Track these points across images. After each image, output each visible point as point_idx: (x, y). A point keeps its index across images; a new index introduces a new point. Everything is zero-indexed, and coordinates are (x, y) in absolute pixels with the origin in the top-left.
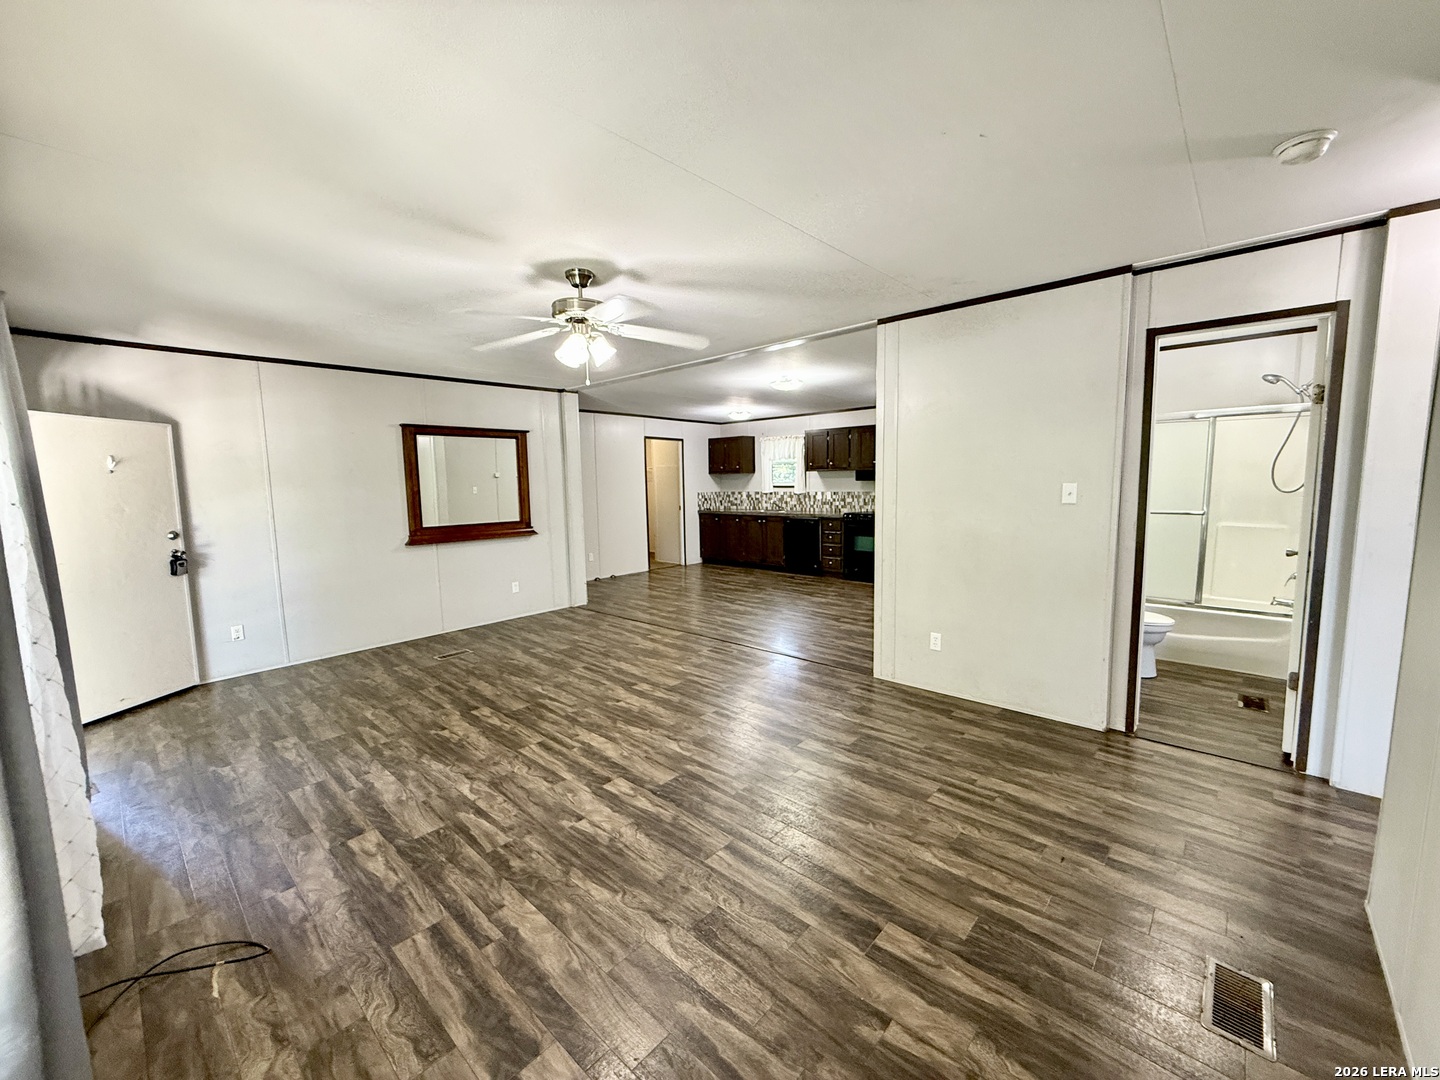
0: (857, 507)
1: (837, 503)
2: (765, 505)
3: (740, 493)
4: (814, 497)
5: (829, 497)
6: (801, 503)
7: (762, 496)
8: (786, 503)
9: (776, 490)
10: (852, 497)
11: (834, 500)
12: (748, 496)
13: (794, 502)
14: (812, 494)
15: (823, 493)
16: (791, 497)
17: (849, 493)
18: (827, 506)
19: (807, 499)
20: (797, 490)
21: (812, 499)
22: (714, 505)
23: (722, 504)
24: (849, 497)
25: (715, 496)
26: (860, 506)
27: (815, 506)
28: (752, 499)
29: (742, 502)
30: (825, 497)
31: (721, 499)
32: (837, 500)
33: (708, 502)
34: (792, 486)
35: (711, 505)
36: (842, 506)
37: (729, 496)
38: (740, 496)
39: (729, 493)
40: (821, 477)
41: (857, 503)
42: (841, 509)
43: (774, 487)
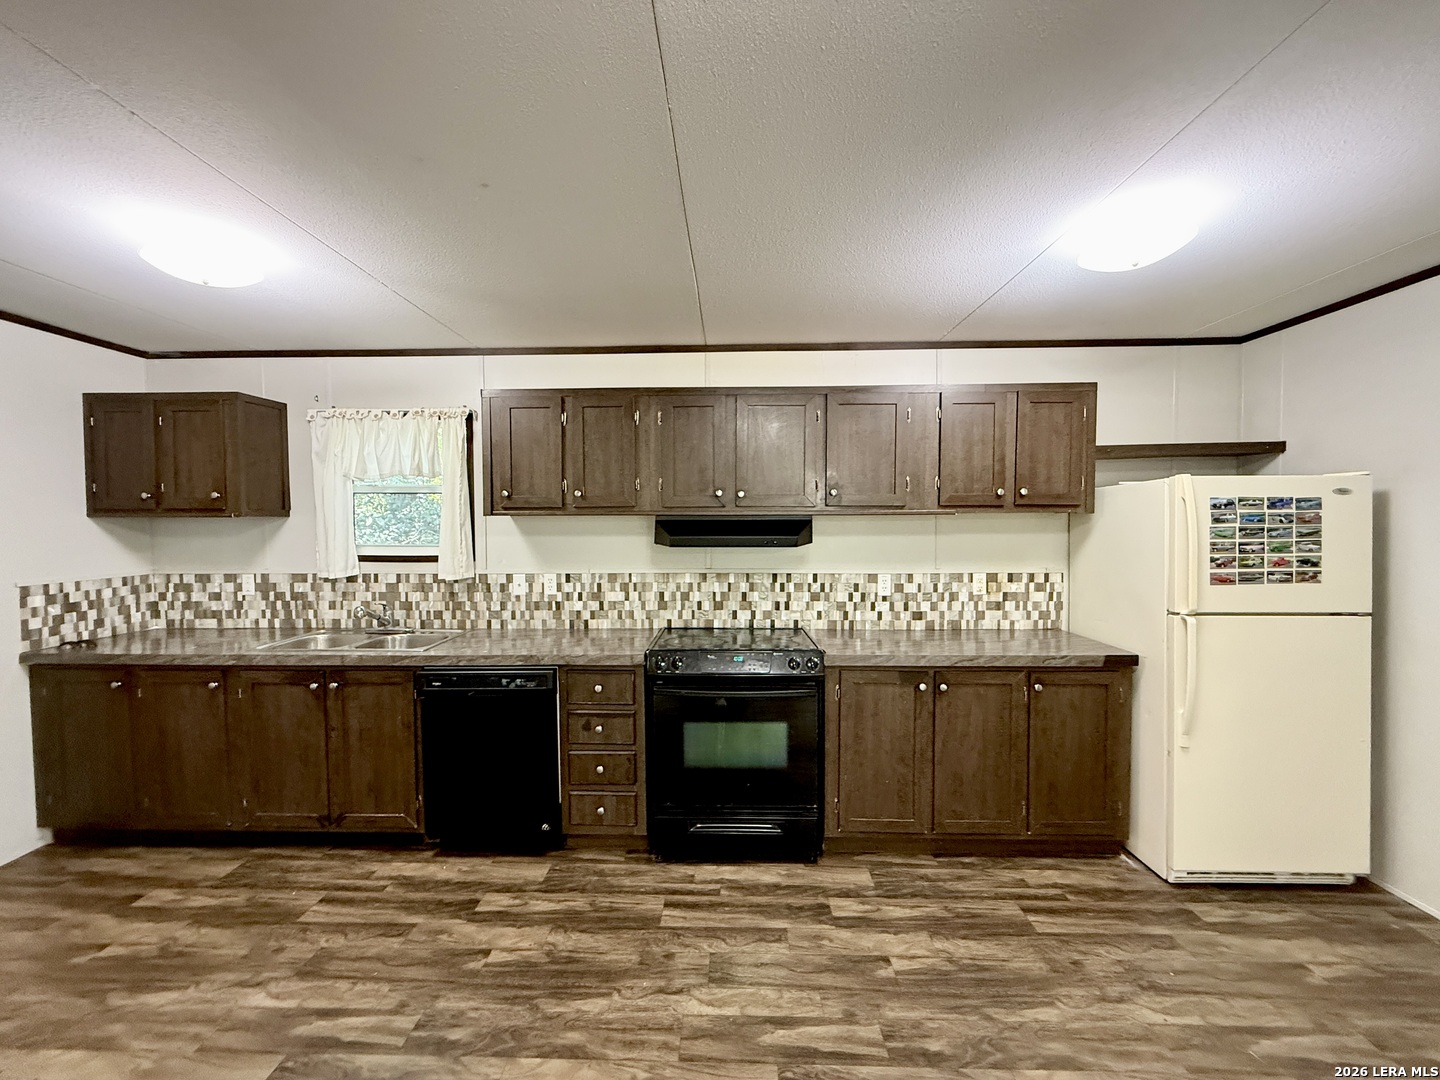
0: (639, 615)
1: (578, 606)
2: (328, 615)
3: (229, 578)
4: (503, 588)
5: (551, 590)
6: (459, 606)
7: (316, 588)
8: (407, 606)
9: (371, 568)
10: (625, 588)
11: (568, 596)
12: (265, 586)
13: (435, 602)
14: (496, 579)
15: (530, 580)
16: (423, 587)
17: (612, 578)
18: (542, 614)
19: (479, 596)
20: (446, 570)
21: (496, 595)
22: (119, 621)
23: (156, 614)
24: (613, 589)
25: (124, 591)
26: (649, 612)
27: (506, 615)
28: (279, 596)
29: (239, 605)
30: (537, 589)
31: (153, 597)
32: (576, 596)
33: (83, 617)
34: (434, 559)
35: (99, 623)
36: (592, 613)
37: (188, 589)
38: (230, 587)
39: (189, 579)
40: (526, 532)
41: (638, 603)
42: (590, 621)
43: (362, 559)
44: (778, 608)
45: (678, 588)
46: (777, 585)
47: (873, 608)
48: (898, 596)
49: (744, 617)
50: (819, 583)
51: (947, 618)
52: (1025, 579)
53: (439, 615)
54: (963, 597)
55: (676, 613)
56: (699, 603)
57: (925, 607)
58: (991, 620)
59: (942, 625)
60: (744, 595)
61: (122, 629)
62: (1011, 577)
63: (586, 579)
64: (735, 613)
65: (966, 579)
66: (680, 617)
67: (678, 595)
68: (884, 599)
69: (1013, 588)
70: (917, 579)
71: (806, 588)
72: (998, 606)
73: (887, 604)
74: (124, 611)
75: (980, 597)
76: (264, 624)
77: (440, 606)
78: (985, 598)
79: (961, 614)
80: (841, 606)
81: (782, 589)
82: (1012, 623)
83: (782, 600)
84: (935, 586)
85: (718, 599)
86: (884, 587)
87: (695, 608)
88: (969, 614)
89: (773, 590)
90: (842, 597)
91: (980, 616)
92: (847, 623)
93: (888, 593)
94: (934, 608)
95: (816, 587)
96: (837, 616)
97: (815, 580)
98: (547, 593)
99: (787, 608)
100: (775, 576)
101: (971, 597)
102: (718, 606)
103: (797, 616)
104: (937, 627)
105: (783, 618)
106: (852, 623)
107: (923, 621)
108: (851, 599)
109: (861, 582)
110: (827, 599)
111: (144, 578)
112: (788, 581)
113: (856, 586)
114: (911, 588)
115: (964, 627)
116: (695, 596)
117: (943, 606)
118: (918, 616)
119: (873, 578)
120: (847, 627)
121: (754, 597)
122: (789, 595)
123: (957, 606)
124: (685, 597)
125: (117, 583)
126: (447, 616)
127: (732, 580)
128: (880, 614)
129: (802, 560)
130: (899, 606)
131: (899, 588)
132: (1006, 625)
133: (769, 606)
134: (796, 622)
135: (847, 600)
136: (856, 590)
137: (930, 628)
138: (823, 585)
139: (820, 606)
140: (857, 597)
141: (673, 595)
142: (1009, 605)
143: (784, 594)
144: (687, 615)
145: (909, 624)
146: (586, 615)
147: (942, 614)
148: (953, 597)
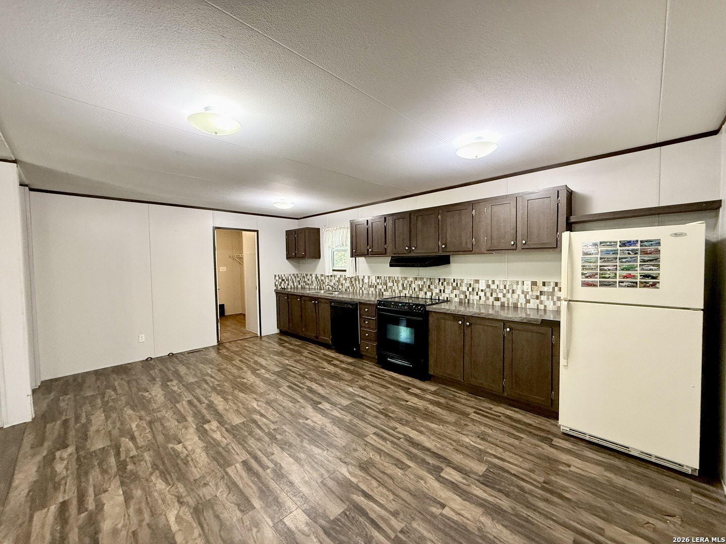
0: (397, 291)
1: (381, 287)
2: (327, 286)
3: (311, 275)
4: (363, 280)
6: (353, 285)
7: (325, 278)
8: (342, 284)
9: (335, 273)
10: (393, 282)
11: (378, 284)
12: (316, 278)
13: (348, 284)
14: (361, 278)
15: (369, 277)
16: (345, 279)
17: (389, 278)
18: (372, 289)
19: (357, 282)
20: (348, 274)
21: (361, 282)
22: (292, 284)
23: (299, 284)
24: (390, 282)
25: (293, 277)
26: (400, 290)
27: (363, 289)
28: (319, 280)
29: (312, 282)
30: (370, 281)
31: (299, 280)
32: (380, 283)
33: (285, 283)
34: (345, 271)
35: (288, 285)
36: (384, 289)
37: (304, 277)
38: (311, 277)
39: (304, 275)
40: (368, 262)
41: (396, 287)
42: (384, 293)
43: (333, 270)
44: (441, 292)
45: (408, 283)
46: (440, 283)
47: (477, 295)
48: (488, 290)
49: (429, 294)
50: (455, 283)
51: (511, 301)
52: (552, 285)
53: (349, 287)
54: (519, 292)
55: (407, 291)
56: (415, 288)
57: (500, 295)
58: (533, 304)
59: (508, 304)
60: (429, 286)
61: (293, 287)
62: (544, 284)
63: (383, 278)
64: (426, 293)
65: (520, 283)
66: (409, 293)
67: (408, 285)
68: (482, 291)
69: (545, 289)
70: (497, 283)
71: (451, 284)
72: (537, 298)
73: (483, 293)
74: (293, 282)
75: (528, 293)
76: (316, 288)
77: (349, 285)
78: (530, 293)
79: (518, 300)
80: (464, 293)
81: (442, 285)
82: (545, 306)
83: (442, 289)
84: (505, 286)
85: (420, 287)
86: (482, 285)
87: (413, 290)
88: (522, 301)
89: (439, 284)
90: (464, 289)
91: (528, 301)
92: (466, 300)
93: (483, 288)
94: (504, 296)
95: (454, 284)
96: (462, 296)
97: (454, 282)
98: (373, 282)
99: (444, 292)
100: (439, 279)
101: (523, 292)
102: (421, 290)
103: (448, 296)
104: (506, 305)
105: (443, 296)
106: (469, 300)
107: (499, 302)
108: (468, 290)
109: (472, 283)
110: (459, 289)
111: (297, 274)
112: (445, 281)
113: (470, 284)
114: (493, 287)
115: (519, 306)
116: (413, 286)
117: (509, 295)
118: (497, 299)
119: (477, 281)
120: (467, 301)
121: (432, 287)
122: (444, 287)
123: (515, 296)
124: (410, 286)
125: (292, 275)
126: (350, 288)
127: (425, 280)
128: (480, 297)
129: (449, 273)
130: (488, 294)
131: (488, 286)
132: (542, 307)
133: (437, 291)
134: (447, 298)
135: (466, 290)
136: (470, 286)
137: (503, 305)
138: (457, 284)
139: (455, 292)
140: (470, 289)
141: (407, 285)
142: (543, 298)
143: (443, 286)
144: (411, 292)
145: (493, 302)
146: (383, 290)
147: (508, 300)
148: (513, 292)
